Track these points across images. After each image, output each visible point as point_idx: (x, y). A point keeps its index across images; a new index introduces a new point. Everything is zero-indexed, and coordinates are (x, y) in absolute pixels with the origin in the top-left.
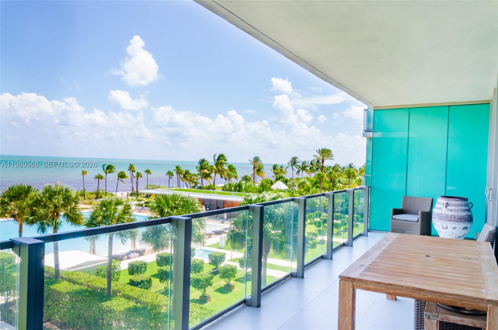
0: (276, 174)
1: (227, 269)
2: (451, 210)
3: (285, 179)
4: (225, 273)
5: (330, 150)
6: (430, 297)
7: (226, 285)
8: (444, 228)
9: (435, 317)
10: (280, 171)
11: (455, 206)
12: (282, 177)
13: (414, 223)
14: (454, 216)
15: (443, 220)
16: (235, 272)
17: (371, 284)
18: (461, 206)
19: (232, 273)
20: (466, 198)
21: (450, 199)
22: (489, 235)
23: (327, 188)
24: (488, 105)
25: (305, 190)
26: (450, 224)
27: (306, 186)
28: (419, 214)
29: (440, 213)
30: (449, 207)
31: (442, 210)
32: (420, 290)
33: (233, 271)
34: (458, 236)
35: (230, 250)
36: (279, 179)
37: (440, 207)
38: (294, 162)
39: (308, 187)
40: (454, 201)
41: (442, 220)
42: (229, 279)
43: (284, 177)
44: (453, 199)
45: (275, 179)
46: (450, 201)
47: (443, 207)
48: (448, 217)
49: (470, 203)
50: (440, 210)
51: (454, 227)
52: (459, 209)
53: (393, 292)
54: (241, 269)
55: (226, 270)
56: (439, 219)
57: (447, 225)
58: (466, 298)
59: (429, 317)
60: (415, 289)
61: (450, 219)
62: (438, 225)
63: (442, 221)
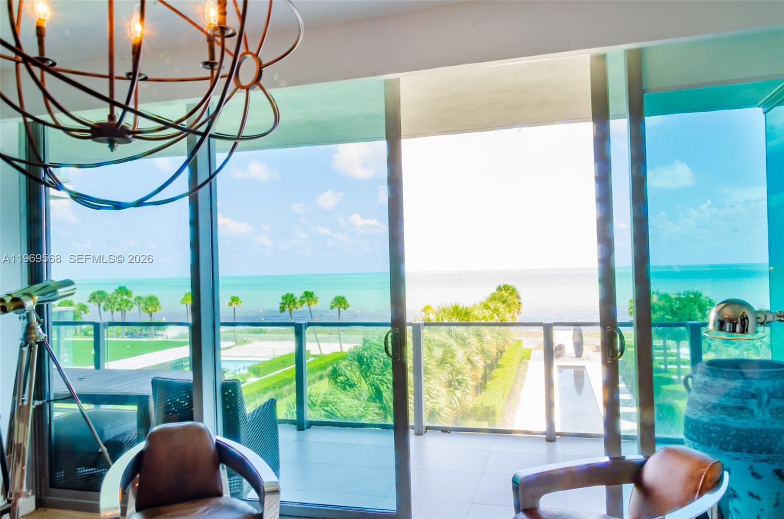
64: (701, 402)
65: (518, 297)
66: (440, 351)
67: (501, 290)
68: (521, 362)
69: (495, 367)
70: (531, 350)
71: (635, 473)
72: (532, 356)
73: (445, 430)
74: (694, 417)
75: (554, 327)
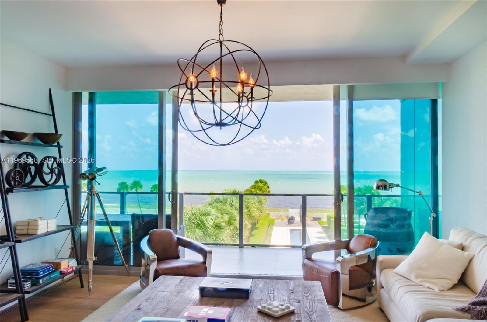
64: (371, 223)
65: (268, 187)
66: (227, 217)
67: (258, 183)
68: (269, 227)
69: (254, 229)
70: (274, 219)
71: (347, 246)
72: (275, 223)
73: (254, 246)
74: (368, 230)
75: (307, 196)
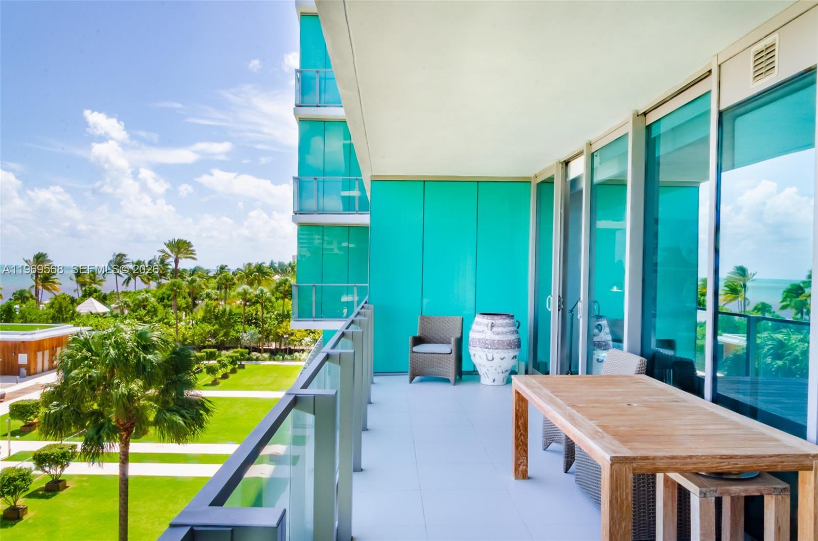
0: (83, 284)
1: (10, 478)
2: (498, 334)
3: (102, 293)
4: (6, 486)
5: (189, 243)
6: (743, 466)
7: (7, 510)
8: (488, 360)
9: (712, 492)
10: (88, 280)
11: (502, 326)
12: (96, 291)
13: (446, 356)
14: (502, 340)
15: (489, 348)
16: (28, 480)
17: (661, 461)
18: (509, 326)
19: (23, 484)
20: (511, 314)
21: (496, 317)
22: (640, 365)
23: (184, 308)
24: (529, 183)
25: (149, 311)
26: (497, 353)
27: (151, 305)
28: (452, 342)
29: (483, 339)
30: (495, 329)
31: (485, 333)
32: (731, 457)
33: (23, 480)
34: (505, 370)
35: (6, 439)
36: (90, 295)
37: (481, 330)
38: (119, 261)
39: (154, 307)
40: (501, 319)
41: (487, 348)
42: (14, 496)
43: (100, 291)
44: (500, 317)
45: (81, 295)
46: (496, 320)
47: (487, 329)
48: (494, 344)
49: (517, 321)
50: (483, 334)
51: (502, 358)
52: (508, 331)
53: (693, 468)
54: (40, 472)
55: (8, 480)
56: (481, 348)
57: (493, 355)
58: (789, 458)
59: (705, 494)
60: (724, 457)
61: (497, 346)
62: (480, 356)
63: (487, 350)
